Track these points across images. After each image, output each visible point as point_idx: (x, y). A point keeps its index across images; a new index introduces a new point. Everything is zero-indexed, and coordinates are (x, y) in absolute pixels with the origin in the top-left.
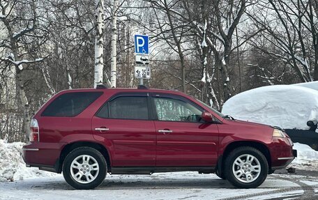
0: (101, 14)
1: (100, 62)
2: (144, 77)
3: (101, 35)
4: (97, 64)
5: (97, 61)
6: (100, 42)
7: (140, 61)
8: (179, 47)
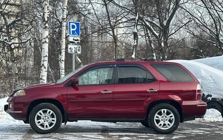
0: (47, 6)
1: (45, 42)
2: (76, 52)
3: (47, 22)
4: (43, 43)
5: (44, 40)
6: (46, 27)
7: (72, 41)
8: (113, 32)
